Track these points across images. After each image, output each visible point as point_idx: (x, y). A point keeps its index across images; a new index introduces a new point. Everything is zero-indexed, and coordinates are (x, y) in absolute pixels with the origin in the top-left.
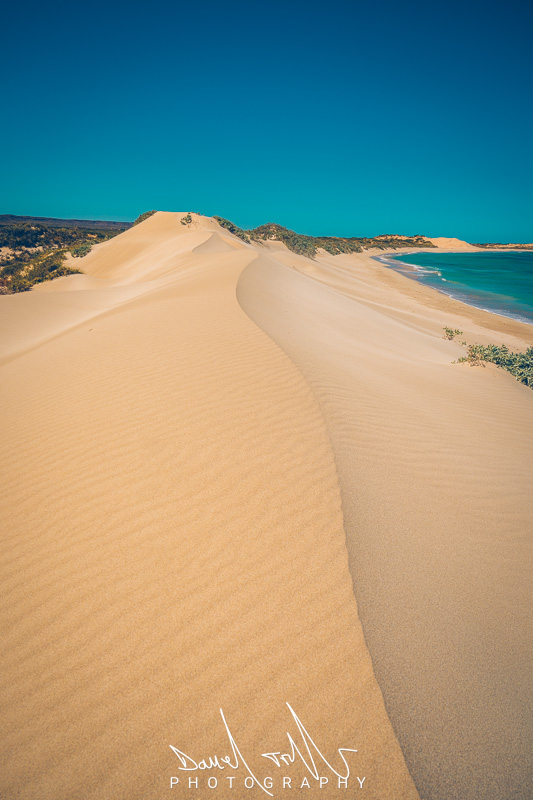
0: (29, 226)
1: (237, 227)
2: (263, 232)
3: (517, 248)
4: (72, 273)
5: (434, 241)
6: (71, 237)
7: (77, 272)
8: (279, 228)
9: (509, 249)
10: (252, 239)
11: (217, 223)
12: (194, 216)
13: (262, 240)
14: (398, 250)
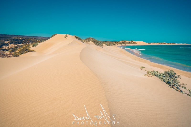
0: (19, 38)
1: (80, 38)
2: (88, 40)
3: (160, 44)
5: (136, 42)
6: (32, 41)
7: (34, 51)
8: (93, 39)
9: (158, 44)
10: (85, 42)
11: (75, 37)
12: (68, 35)
13: (87, 42)
14: (126, 45)
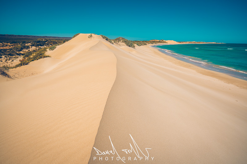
1: (109, 38)
2: (118, 40)
3: (190, 43)
4: (46, 57)
5: (166, 41)
6: (56, 43)
7: (49, 56)
8: (123, 39)
9: (187, 43)
10: (114, 42)
11: (101, 37)
12: (93, 35)
13: (117, 43)
14: (157, 44)
